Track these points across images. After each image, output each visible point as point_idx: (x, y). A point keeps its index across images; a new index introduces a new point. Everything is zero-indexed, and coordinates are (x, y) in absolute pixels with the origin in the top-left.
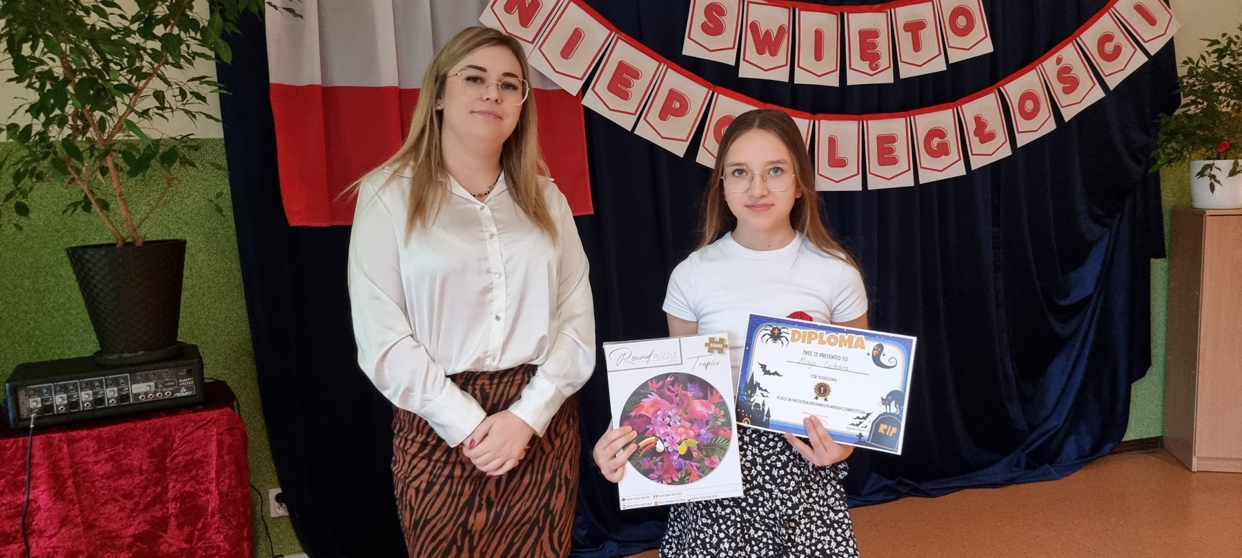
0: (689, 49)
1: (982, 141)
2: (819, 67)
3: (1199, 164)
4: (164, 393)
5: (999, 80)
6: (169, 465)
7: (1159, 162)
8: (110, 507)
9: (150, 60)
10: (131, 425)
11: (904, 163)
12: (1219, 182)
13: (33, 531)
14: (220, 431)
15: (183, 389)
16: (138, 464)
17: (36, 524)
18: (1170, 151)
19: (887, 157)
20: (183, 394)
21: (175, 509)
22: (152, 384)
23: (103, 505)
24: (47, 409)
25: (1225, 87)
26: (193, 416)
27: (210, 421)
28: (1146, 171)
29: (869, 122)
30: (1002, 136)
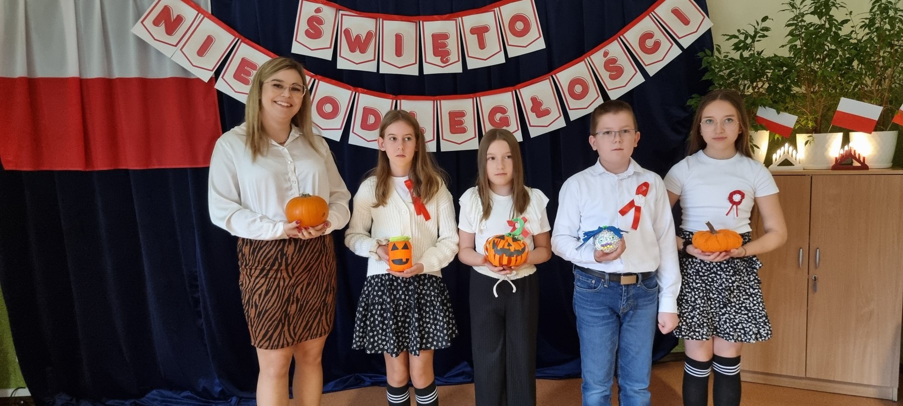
0: (297, 49)
1: (539, 116)
2: (400, 61)
5: (552, 70)
11: (471, 131)
19: (457, 128)
29: (442, 101)
30: (556, 111)
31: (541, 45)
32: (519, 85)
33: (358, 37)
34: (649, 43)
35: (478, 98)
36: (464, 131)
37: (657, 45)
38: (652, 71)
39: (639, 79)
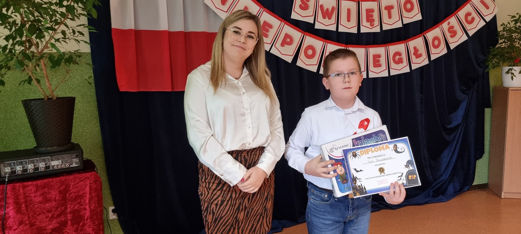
0: (294, 16)
1: (417, 58)
2: (349, 25)
3: (506, 69)
4: (65, 165)
5: (423, 32)
6: (67, 197)
7: (490, 67)
8: (41, 216)
9: (60, 17)
10: (51, 180)
11: (384, 66)
12: (515, 76)
13: (7, 227)
14: (91, 182)
15: (74, 164)
16: (54, 197)
17: (8, 224)
18: (494, 62)
19: (377, 64)
20: (74, 166)
21: (70, 217)
22: (60, 161)
23: (38, 215)
24: (13, 172)
25: (517, 36)
26: (79, 175)
27: (86, 178)
28: (484, 71)
29: (370, 48)
30: (425, 55)
31: (419, 17)
32: (408, 40)
33: (327, 9)
34: (469, 18)
35: (388, 47)
36: (380, 66)
37: (473, 19)
38: (471, 33)
39: (465, 38)
